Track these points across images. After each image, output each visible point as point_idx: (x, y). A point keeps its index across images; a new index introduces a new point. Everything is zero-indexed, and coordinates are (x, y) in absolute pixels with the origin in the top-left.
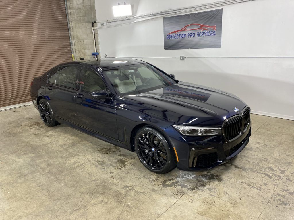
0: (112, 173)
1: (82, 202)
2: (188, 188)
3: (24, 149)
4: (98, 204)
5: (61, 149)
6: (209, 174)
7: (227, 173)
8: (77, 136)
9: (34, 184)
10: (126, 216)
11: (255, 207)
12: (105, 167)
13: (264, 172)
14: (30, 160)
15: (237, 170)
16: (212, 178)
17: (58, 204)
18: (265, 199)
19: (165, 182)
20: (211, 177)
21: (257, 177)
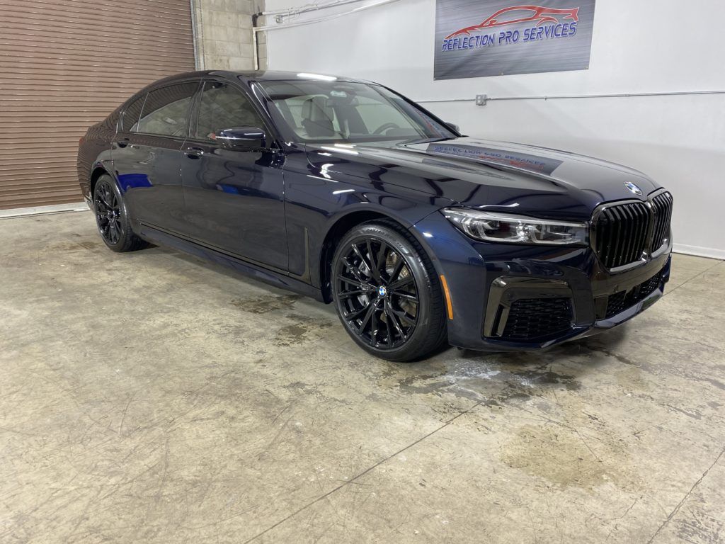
0: (262, 352)
1: (162, 413)
2: (475, 399)
3: (38, 291)
4: (208, 419)
5: (136, 296)
6: (540, 371)
7: (596, 372)
8: (183, 272)
9: (41, 365)
10: (283, 453)
11: (686, 458)
12: (246, 339)
13: (707, 377)
14: (46, 313)
15: (626, 368)
16: (550, 380)
17: (93, 411)
18: (713, 440)
19: (410, 381)
20: (546, 377)
21: (687, 386)
